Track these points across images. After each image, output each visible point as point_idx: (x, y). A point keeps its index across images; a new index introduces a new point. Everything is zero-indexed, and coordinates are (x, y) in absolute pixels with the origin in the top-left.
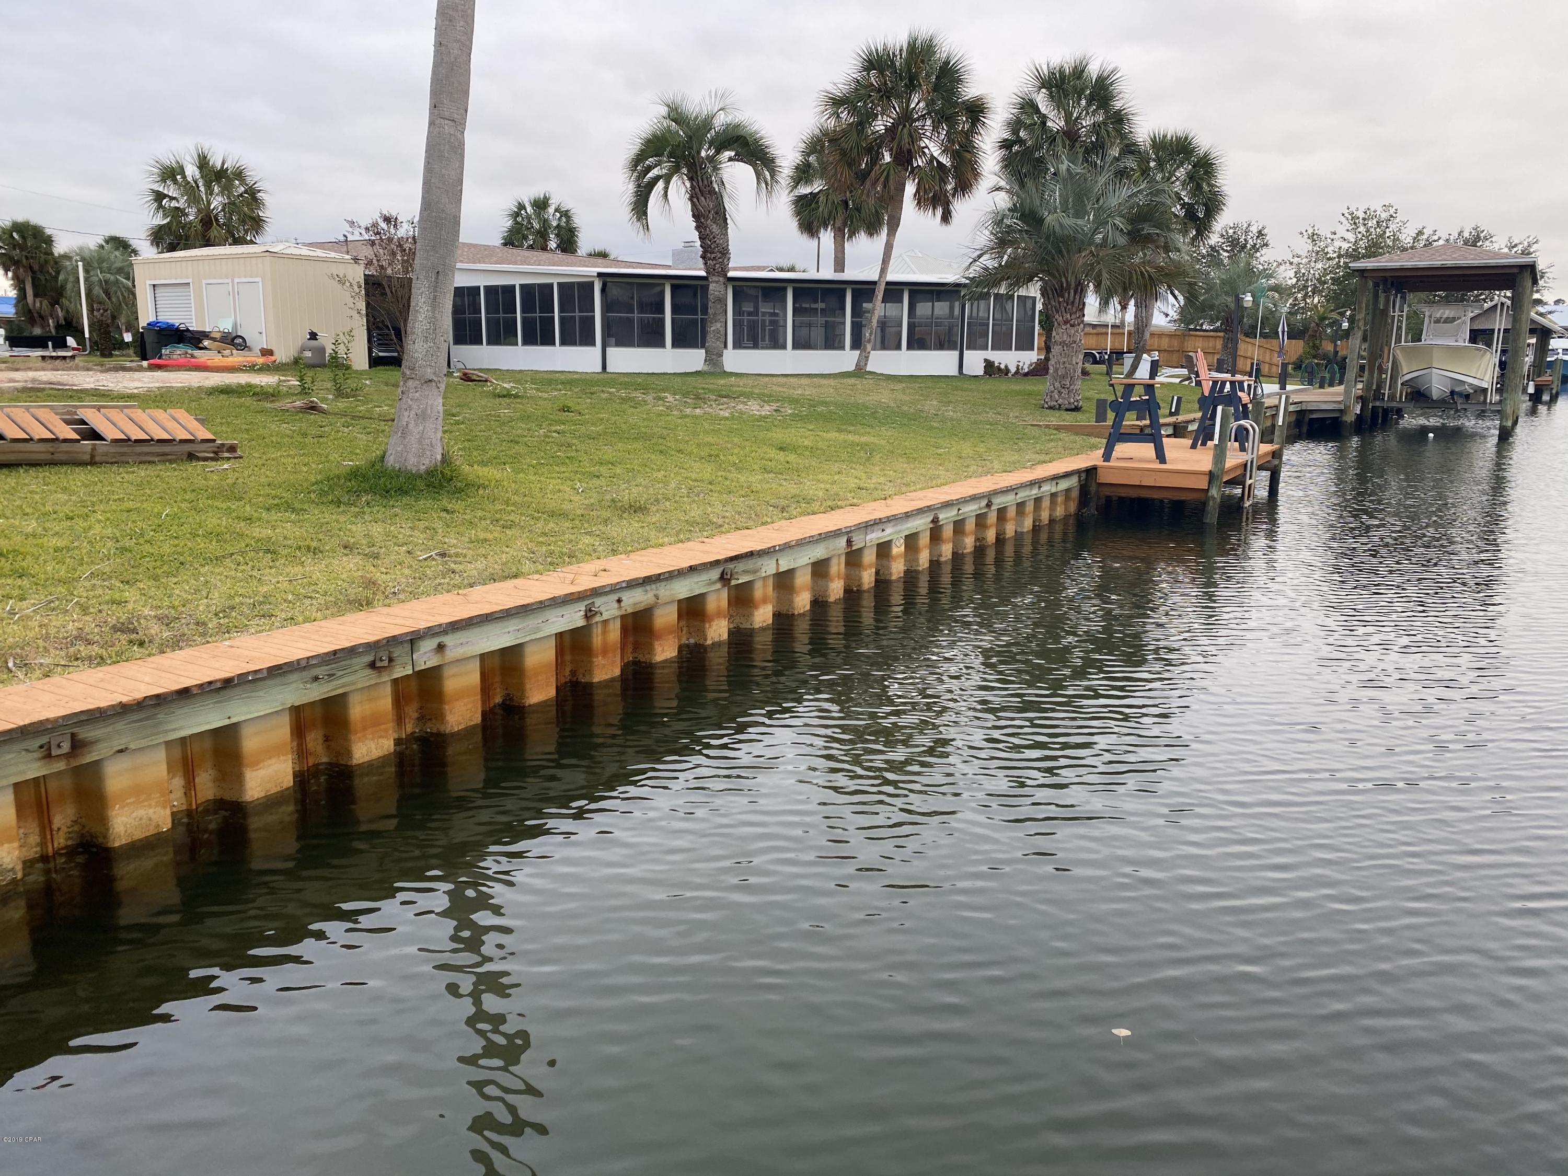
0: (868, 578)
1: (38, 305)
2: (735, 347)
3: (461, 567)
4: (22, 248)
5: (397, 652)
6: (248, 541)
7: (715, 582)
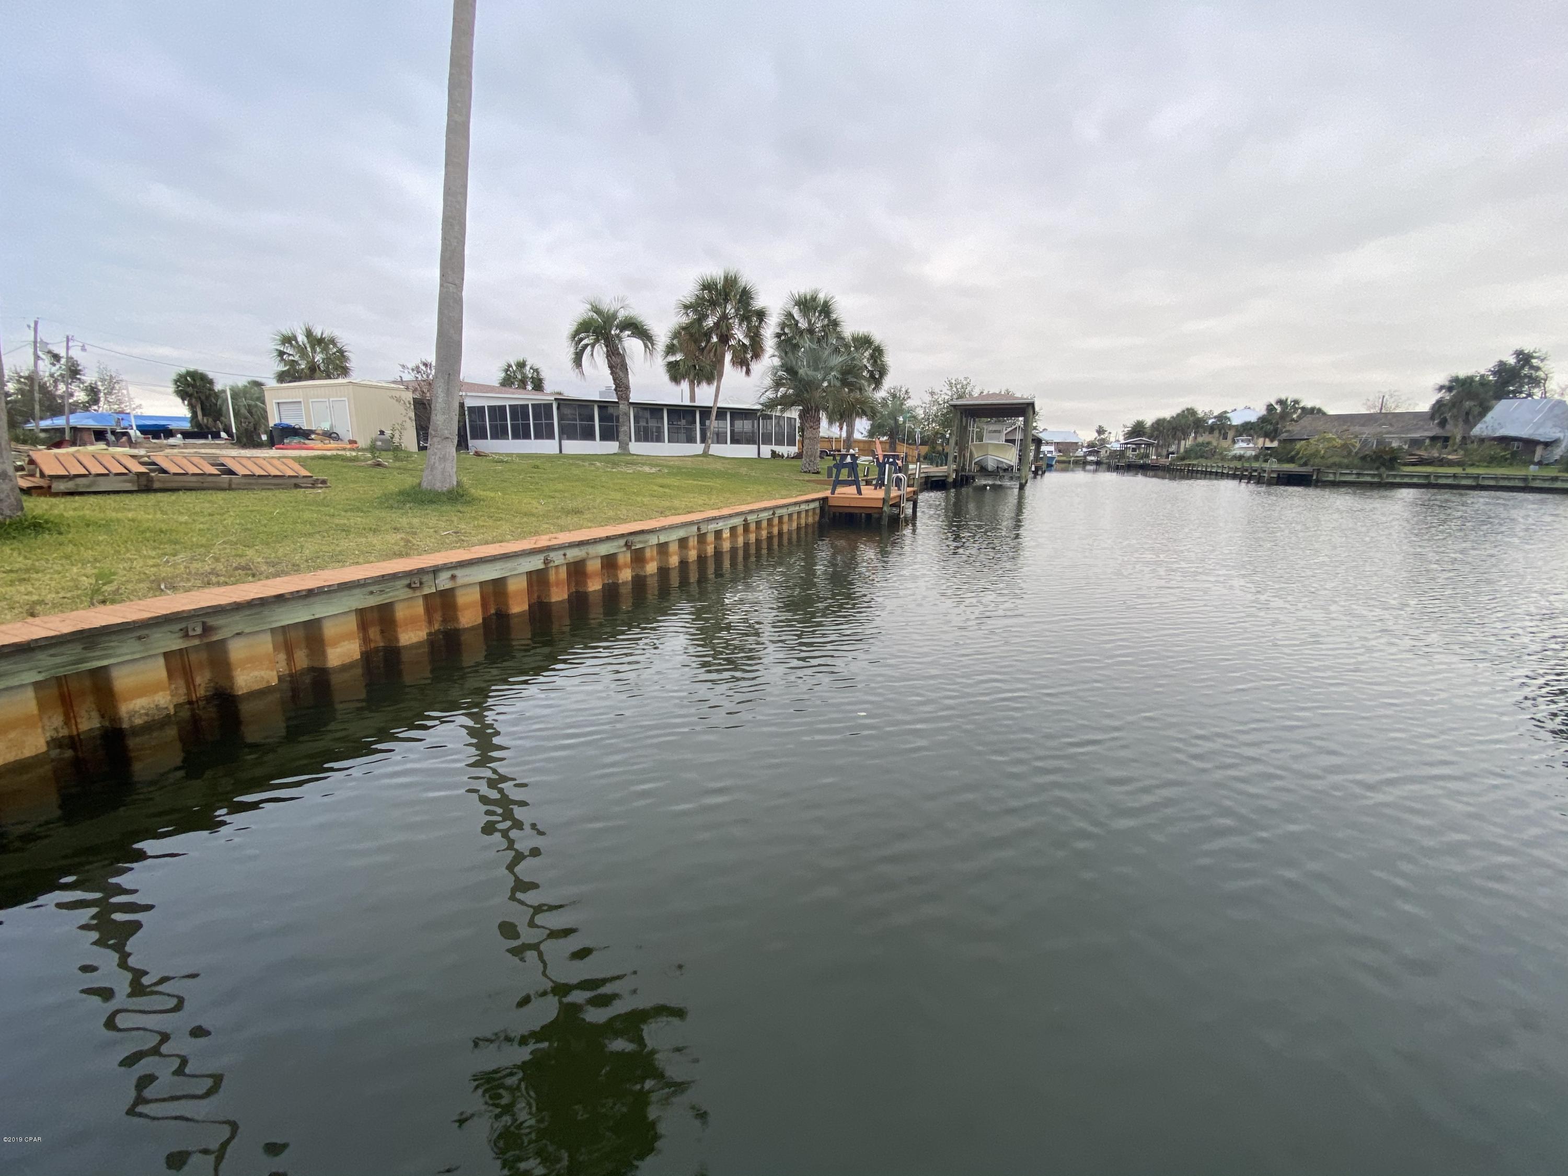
0: (710, 550)
1: (205, 421)
2: (636, 441)
3: (467, 539)
4: (194, 386)
5: (425, 578)
6: (331, 525)
7: (622, 547)
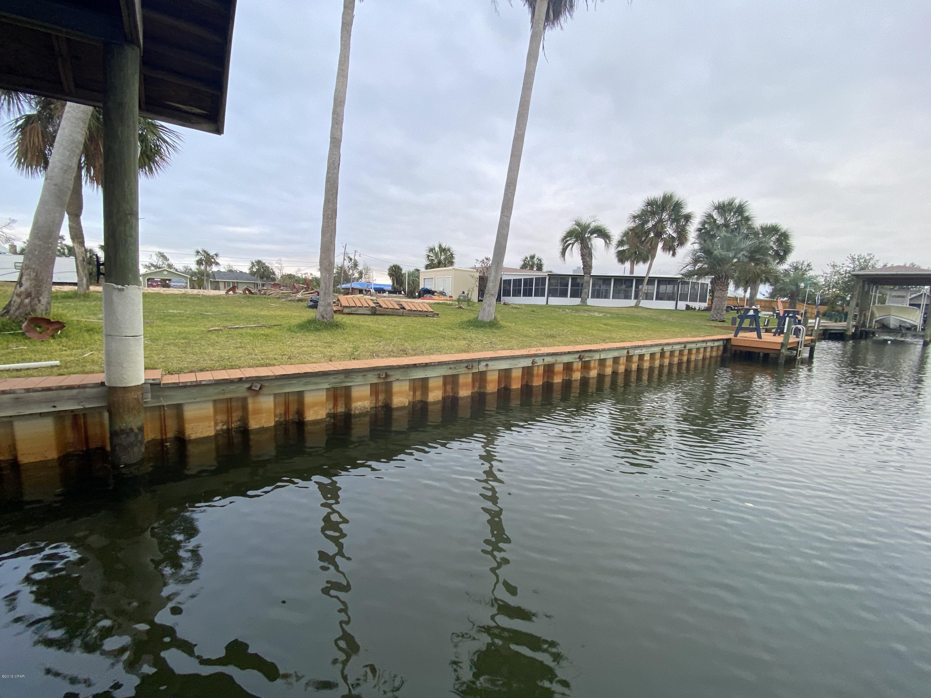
1: (397, 286)
2: (591, 298)
3: (496, 346)
4: (395, 272)
5: (474, 364)
6: (438, 334)
7: (577, 359)
